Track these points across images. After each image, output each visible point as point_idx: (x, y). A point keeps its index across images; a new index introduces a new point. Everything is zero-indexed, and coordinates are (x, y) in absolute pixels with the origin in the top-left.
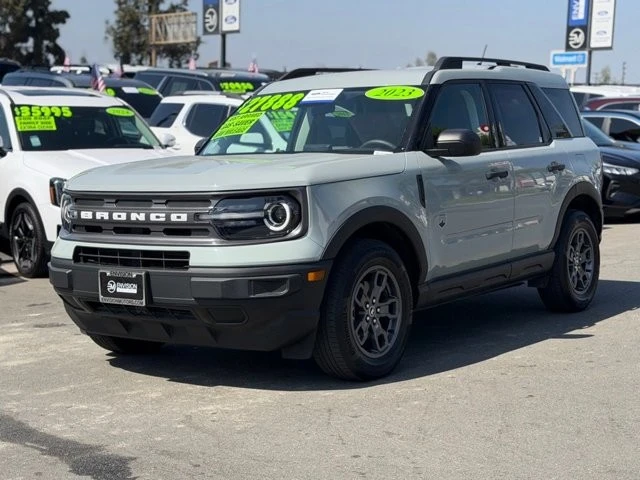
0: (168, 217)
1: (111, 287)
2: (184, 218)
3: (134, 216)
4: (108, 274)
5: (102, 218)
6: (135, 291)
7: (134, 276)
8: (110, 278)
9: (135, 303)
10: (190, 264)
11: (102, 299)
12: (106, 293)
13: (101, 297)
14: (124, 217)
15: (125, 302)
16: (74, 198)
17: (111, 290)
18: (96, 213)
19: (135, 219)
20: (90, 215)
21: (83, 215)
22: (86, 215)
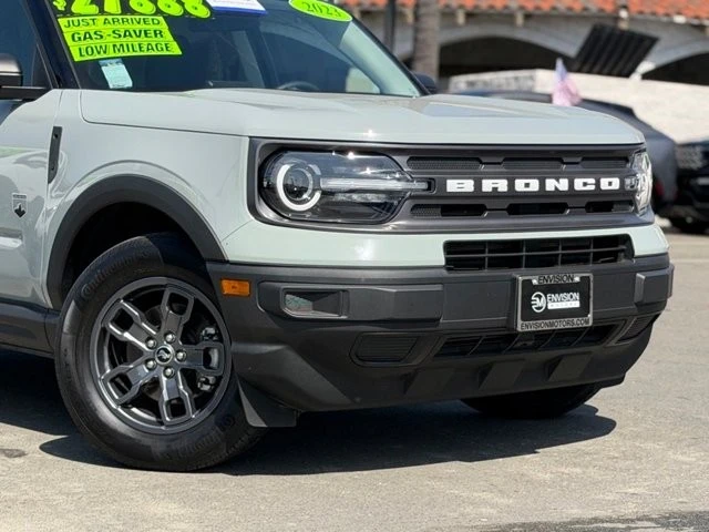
0: (597, 183)
1: (539, 302)
2: (616, 184)
3: (551, 185)
4: (535, 282)
5: (495, 189)
6: (576, 304)
7: (577, 279)
8: (536, 288)
9: (577, 323)
10: (637, 253)
11: (521, 326)
12: (529, 314)
13: (520, 322)
14: (534, 185)
15: (560, 325)
16: (408, 157)
17: (539, 308)
18: (484, 181)
19: (553, 189)
20: (468, 186)
21: (453, 186)
22: (459, 185)
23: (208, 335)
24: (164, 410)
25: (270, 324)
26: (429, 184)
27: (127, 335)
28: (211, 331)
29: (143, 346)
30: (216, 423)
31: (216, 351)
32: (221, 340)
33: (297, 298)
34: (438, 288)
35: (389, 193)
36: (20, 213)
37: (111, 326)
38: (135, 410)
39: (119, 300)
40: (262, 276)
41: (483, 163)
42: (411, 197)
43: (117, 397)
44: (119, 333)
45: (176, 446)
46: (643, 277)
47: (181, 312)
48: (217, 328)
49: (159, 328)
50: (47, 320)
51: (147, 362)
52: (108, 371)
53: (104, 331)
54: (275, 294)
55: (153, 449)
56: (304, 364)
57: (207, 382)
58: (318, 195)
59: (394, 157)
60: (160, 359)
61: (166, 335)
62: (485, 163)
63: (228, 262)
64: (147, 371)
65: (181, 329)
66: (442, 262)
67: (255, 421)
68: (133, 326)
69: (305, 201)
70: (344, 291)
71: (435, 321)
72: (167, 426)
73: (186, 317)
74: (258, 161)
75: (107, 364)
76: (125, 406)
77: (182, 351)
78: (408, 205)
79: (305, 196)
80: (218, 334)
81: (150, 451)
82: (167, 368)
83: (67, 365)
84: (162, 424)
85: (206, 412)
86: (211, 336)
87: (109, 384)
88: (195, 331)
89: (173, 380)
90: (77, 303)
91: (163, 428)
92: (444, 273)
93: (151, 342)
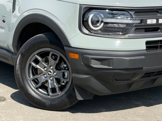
16: (134, 12)
18: (160, 20)
20: (154, 21)
21: (149, 22)
22: (151, 21)
23: (64, 67)
24: (49, 91)
25: (86, 69)
26: (141, 21)
27: (38, 66)
28: (65, 66)
29: (43, 70)
30: (67, 97)
31: (67, 73)
32: (68, 70)
33: (95, 61)
34: (143, 57)
35: (128, 24)
36: (4, 21)
37: (32, 63)
38: (40, 90)
39: (35, 55)
40: (83, 53)
41: (159, 13)
42: (135, 26)
43: (34, 86)
44: (35, 65)
45: (53, 103)
47: (55, 59)
48: (67, 65)
49: (48, 64)
50: (13, 56)
51: (44, 75)
52: (32, 77)
53: (30, 64)
54: (88, 59)
55: (46, 103)
56: (97, 81)
57: (63, 82)
58: (102, 24)
59: (129, 12)
60: (48, 74)
61: (50, 67)
62: (160, 13)
63: (72, 47)
64: (44, 78)
65: (55, 65)
66: (145, 48)
67: (80, 98)
68: (40, 63)
69: (98, 26)
70: (111, 59)
71: (142, 68)
72: (51, 96)
73: (57, 61)
74: (82, 13)
75: (31, 75)
76: (37, 89)
77: (55, 72)
78: (134, 28)
79: (98, 25)
80: (67, 67)
81: (45, 104)
82: (50, 77)
83: (18, 75)
84: (49, 95)
85: (63, 93)
86: (65, 67)
87: (32, 82)
88: (60, 66)
89: (52, 81)
90: (21, 55)
91: (49, 96)
92: (146, 52)
93: (45, 69)
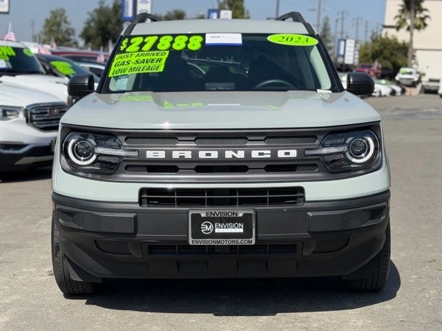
0: (274, 153)
1: (206, 228)
2: (293, 153)
3: (229, 154)
4: (203, 215)
5: (182, 157)
6: (241, 230)
8: (205, 219)
10: (307, 199)
13: (191, 239)
14: (214, 155)
15: (227, 243)
16: (125, 137)
17: (207, 231)
19: (231, 157)
21: (150, 154)
22: (154, 154)
35: (120, 157)
42: (124, 161)
46: (311, 215)
59: (119, 137)
62: (180, 140)
66: (135, 199)
67: (75, 277)
70: (80, 213)
78: (122, 165)
92: (137, 206)
